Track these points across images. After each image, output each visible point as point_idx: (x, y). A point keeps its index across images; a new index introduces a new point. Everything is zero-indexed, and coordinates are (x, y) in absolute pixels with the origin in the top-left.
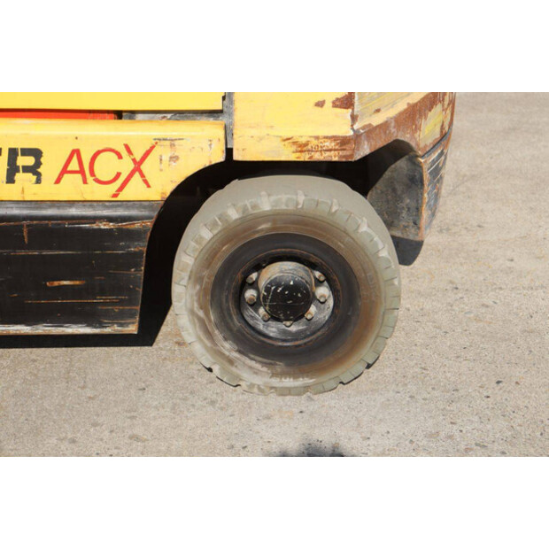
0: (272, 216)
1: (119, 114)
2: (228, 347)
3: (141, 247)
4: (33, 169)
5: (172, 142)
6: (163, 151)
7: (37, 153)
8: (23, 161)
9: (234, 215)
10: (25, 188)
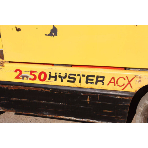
1: (125, 69)
3: (128, 104)
4: (102, 81)
5: (140, 77)
6: (137, 79)
7: (103, 77)
8: (100, 79)
10: (100, 86)
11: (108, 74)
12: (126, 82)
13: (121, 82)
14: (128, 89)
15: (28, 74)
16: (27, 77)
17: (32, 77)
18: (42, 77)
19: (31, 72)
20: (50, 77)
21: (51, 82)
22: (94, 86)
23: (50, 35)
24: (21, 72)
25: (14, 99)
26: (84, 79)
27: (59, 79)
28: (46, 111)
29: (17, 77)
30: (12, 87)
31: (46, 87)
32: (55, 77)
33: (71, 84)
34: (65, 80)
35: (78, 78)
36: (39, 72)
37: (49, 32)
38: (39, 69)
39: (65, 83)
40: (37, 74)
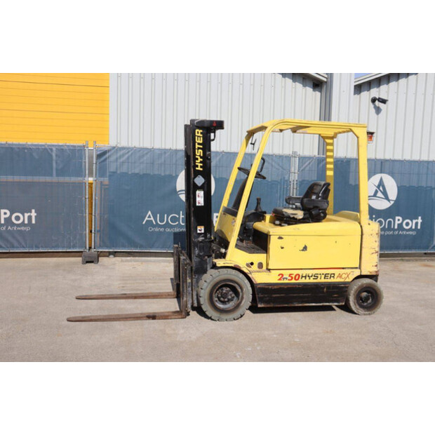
0: (366, 284)
1: (343, 268)
2: (358, 307)
4: (333, 277)
6: (351, 273)
7: (334, 274)
8: (332, 275)
9: (360, 284)
10: (332, 280)
11: (337, 272)
12: (346, 276)
13: (344, 276)
14: (347, 280)
15: (287, 276)
16: (286, 278)
17: (290, 278)
18: (297, 278)
19: (290, 275)
20: (302, 277)
21: (303, 281)
22: (329, 280)
23: (303, 250)
24: (282, 275)
25: (274, 296)
26: (323, 276)
27: (307, 278)
28: (295, 302)
29: (280, 279)
30: (276, 287)
31: (299, 284)
32: (305, 277)
33: (315, 281)
34: (312, 278)
35: (319, 276)
36: (295, 274)
37: (302, 248)
38: (295, 272)
39: (312, 280)
40: (293, 276)
